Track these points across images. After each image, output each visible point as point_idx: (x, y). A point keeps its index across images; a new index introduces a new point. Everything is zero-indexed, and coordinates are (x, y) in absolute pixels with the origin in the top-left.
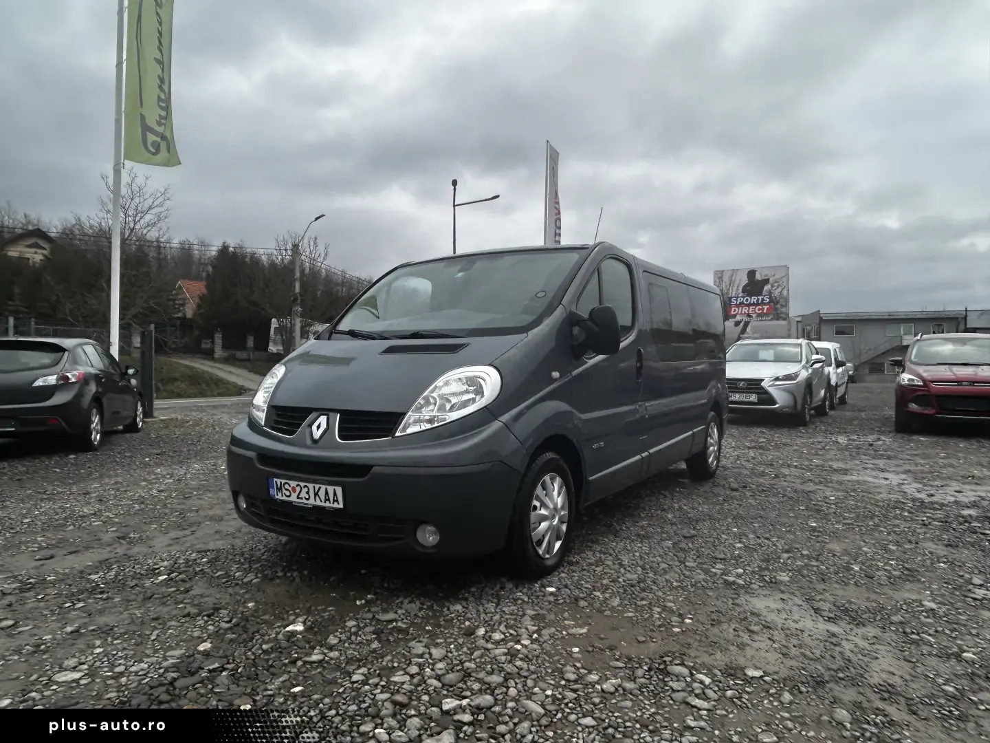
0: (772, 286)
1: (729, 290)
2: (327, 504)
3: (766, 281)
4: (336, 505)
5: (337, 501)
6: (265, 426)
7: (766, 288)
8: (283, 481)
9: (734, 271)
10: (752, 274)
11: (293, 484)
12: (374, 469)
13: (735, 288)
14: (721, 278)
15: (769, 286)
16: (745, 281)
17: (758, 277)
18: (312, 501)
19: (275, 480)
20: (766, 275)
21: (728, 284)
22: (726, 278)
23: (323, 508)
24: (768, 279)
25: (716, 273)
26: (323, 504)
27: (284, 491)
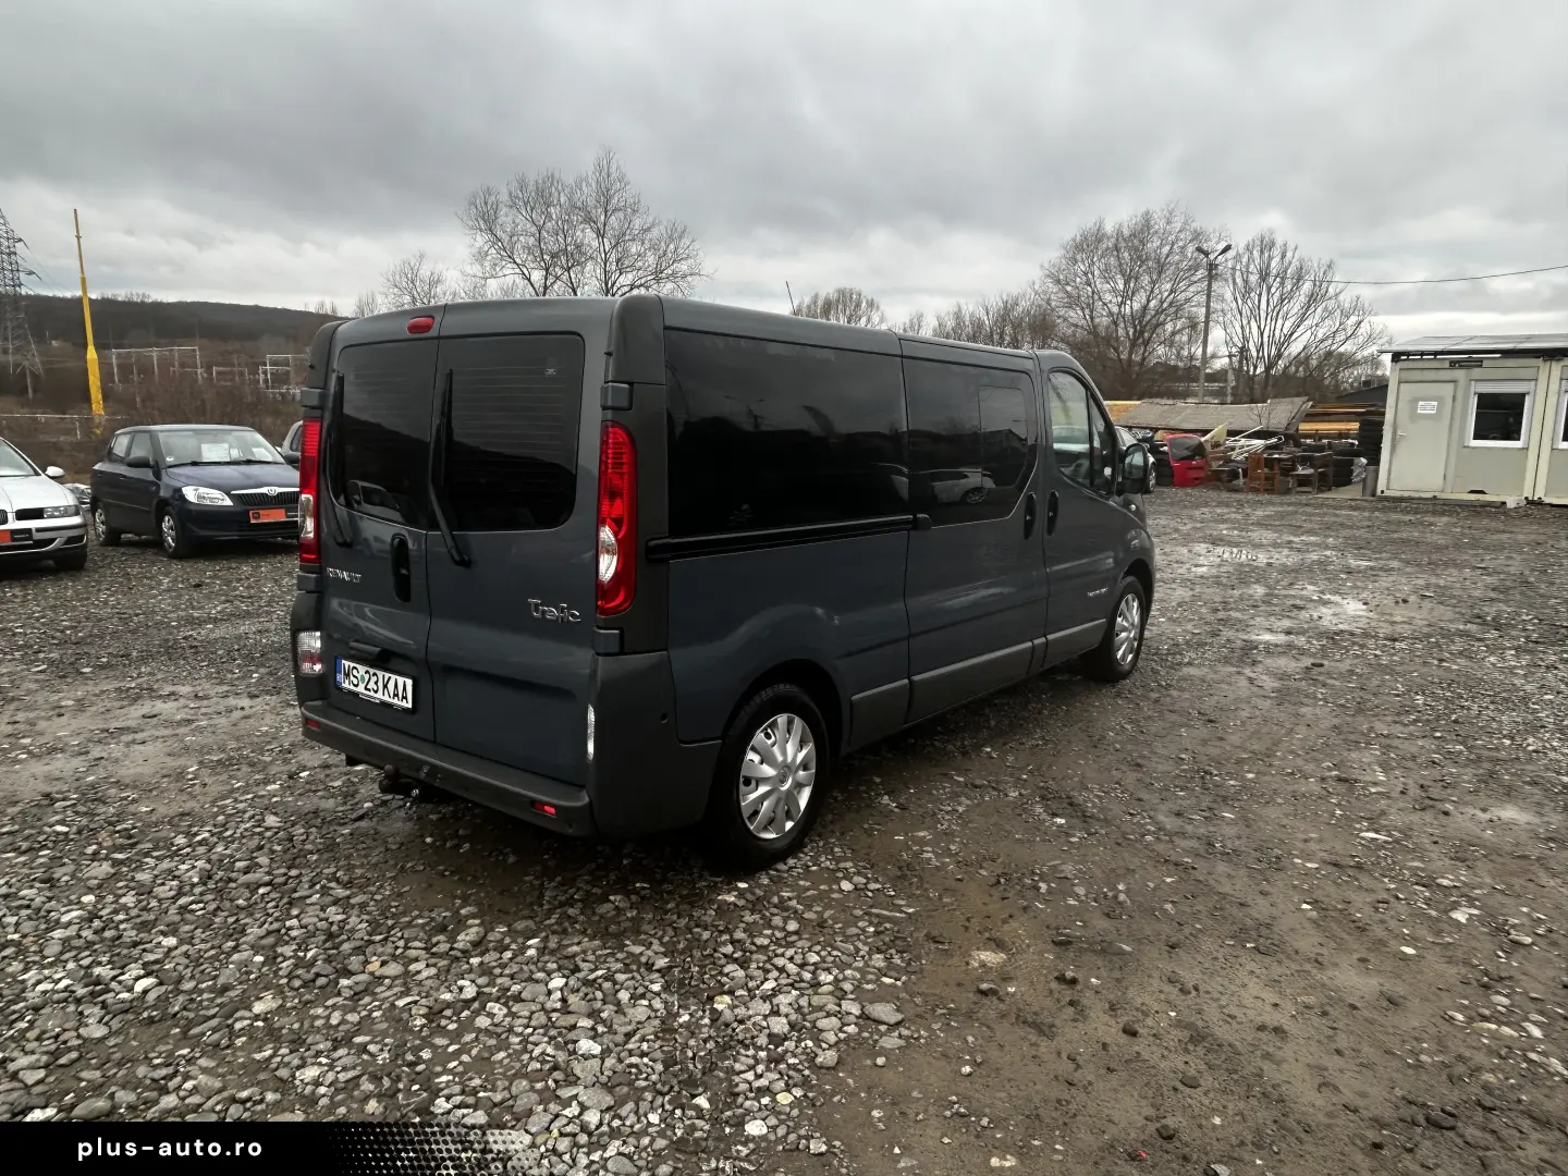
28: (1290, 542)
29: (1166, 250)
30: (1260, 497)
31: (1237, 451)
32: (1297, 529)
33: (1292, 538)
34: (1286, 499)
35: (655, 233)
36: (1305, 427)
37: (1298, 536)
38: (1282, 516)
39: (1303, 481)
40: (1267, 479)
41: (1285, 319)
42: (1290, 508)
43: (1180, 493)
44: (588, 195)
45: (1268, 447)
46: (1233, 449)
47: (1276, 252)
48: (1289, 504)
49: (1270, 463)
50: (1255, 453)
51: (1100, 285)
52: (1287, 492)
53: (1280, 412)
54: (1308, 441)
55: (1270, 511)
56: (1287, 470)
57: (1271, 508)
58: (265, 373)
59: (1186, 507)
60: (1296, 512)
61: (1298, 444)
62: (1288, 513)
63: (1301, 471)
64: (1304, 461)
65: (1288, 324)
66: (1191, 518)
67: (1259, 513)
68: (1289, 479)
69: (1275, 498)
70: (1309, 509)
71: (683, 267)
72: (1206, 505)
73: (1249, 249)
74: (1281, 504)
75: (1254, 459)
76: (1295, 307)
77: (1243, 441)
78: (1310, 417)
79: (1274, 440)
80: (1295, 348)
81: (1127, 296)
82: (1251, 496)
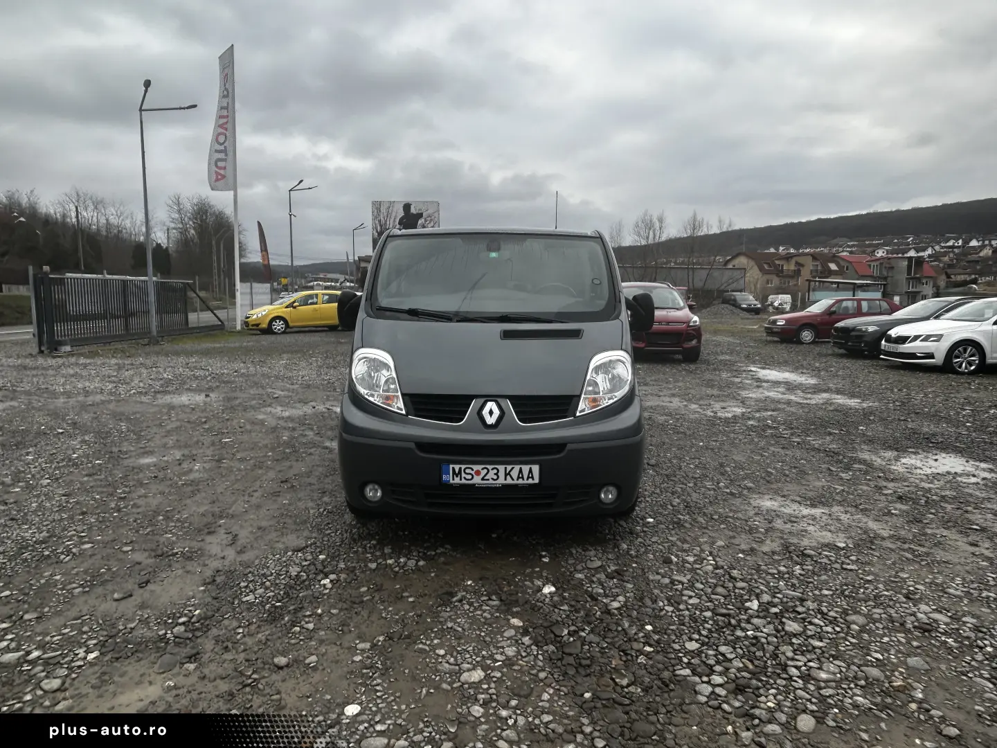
0: (426, 221)
1: (386, 221)
2: (520, 481)
3: (420, 215)
4: (530, 481)
5: (532, 478)
6: (407, 414)
7: (420, 222)
8: (463, 467)
9: (391, 203)
10: (407, 207)
11: (476, 467)
12: (569, 447)
13: (392, 222)
14: (379, 210)
15: (423, 220)
16: (401, 213)
17: (413, 210)
18: (501, 481)
19: (451, 466)
20: (420, 210)
21: (385, 214)
22: (383, 209)
23: (516, 485)
24: (422, 214)
25: (374, 203)
26: (515, 482)
27: (463, 475)
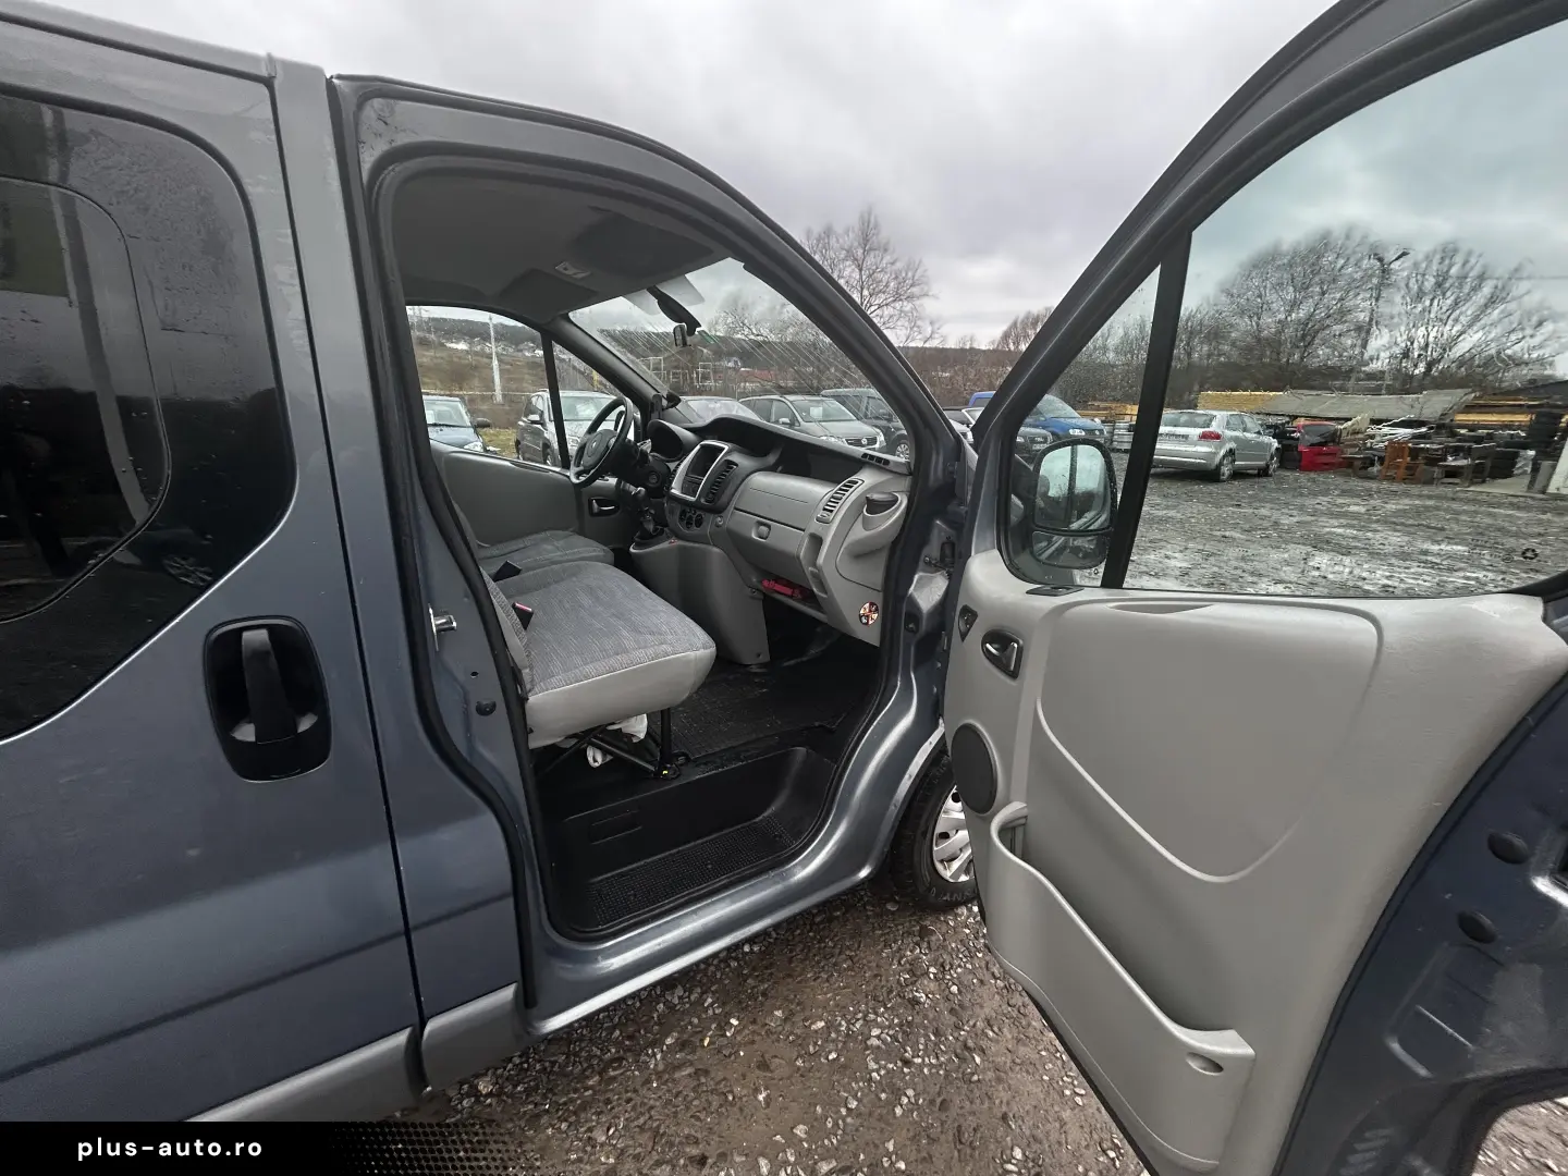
28: (1426, 553)
29: (1341, 262)
30: (1394, 487)
31: (1378, 438)
32: (1438, 533)
33: (1427, 546)
34: (1426, 490)
35: (899, 265)
36: (1460, 418)
37: (1438, 543)
38: (1418, 512)
39: (1452, 473)
40: (1407, 468)
41: (1456, 320)
42: (1431, 503)
43: (1303, 478)
44: (851, 240)
45: (1415, 437)
46: (1373, 437)
47: (1459, 259)
48: (1430, 497)
49: (1414, 453)
50: (1398, 442)
51: (1271, 296)
52: (1430, 482)
53: (1434, 404)
54: (1463, 431)
55: (1404, 504)
56: (1434, 460)
57: (1407, 501)
58: (697, 373)
59: (1301, 495)
60: (1437, 508)
61: (1453, 434)
62: (1427, 508)
63: (1451, 461)
64: (1456, 451)
65: (1458, 327)
66: (1302, 508)
67: (1391, 507)
68: (1436, 469)
69: (1415, 489)
70: (1455, 506)
71: (915, 290)
72: (1326, 493)
73: (1429, 259)
74: (1420, 496)
75: (1396, 448)
76: (1469, 310)
77: (1386, 430)
78: (1469, 408)
79: (1424, 430)
80: (1461, 348)
81: (1294, 305)
82: (1385, 485)
